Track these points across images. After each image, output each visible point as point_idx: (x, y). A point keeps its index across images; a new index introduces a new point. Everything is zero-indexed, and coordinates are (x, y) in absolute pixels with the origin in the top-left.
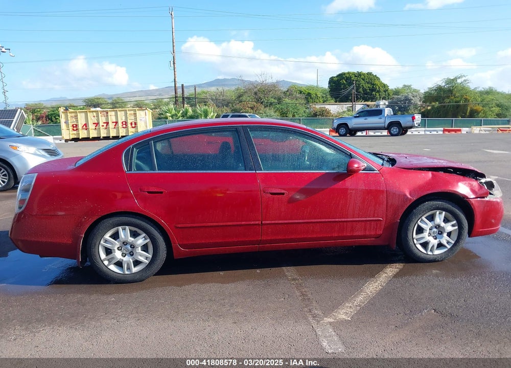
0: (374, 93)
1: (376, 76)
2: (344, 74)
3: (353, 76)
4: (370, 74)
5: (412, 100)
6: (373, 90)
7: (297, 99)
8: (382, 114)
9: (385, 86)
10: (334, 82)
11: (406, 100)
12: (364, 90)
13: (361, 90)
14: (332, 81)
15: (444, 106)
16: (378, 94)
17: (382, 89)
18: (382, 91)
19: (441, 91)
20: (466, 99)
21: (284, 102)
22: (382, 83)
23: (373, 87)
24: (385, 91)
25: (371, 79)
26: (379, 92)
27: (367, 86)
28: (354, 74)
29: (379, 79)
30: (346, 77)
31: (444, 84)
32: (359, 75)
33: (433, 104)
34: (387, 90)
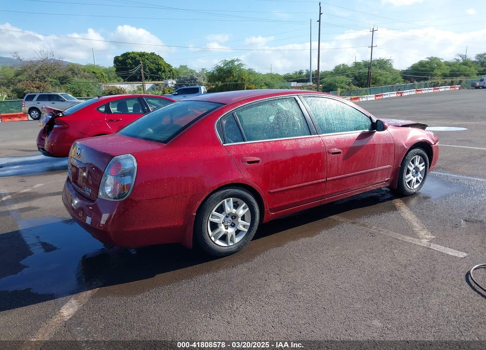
0: (160, 73)
1: (159, 56)
2: (129, 54)
3: (138, 56)
4: (153, 54)
5: (197, 79)
6: (159, 70)
7: (85, 78)
8: (198, 92)
9: (169, 66)
10: (120, 62)
11: (192, 79)
12: (150, 70)
13: (147, 69)
14: (116, 60)
15: (226, 85)
16: (163, 74)
17: (167, 70)
18: (167, 71)
19: (221, 72)
20: (242, 79)
21: (73, 81)
22: (165, 63)
23: (158, 67)
24: (170, 72)
25: (154, 59)
26: (164, 71)
27: (153, 66)
28: (138, 54)
29: (163, 59)
30: (131, 57)
31: (222, 65)
32: (142, 55)
33: (217, 83)
34: (172, 70)
